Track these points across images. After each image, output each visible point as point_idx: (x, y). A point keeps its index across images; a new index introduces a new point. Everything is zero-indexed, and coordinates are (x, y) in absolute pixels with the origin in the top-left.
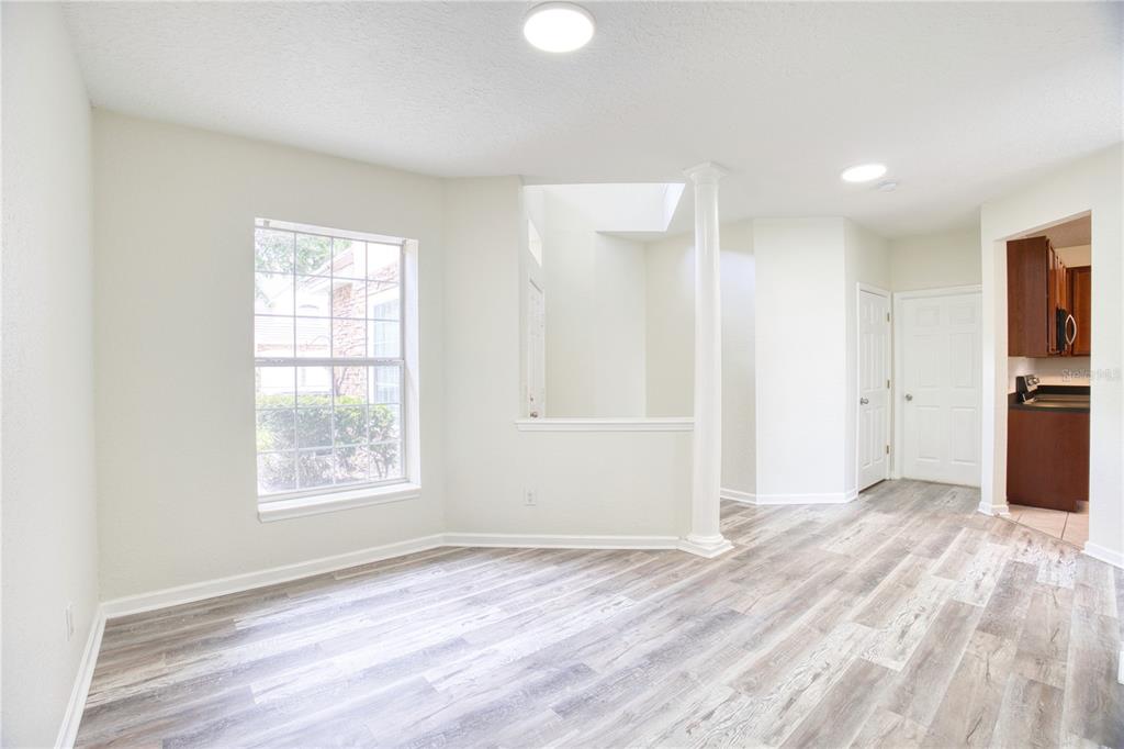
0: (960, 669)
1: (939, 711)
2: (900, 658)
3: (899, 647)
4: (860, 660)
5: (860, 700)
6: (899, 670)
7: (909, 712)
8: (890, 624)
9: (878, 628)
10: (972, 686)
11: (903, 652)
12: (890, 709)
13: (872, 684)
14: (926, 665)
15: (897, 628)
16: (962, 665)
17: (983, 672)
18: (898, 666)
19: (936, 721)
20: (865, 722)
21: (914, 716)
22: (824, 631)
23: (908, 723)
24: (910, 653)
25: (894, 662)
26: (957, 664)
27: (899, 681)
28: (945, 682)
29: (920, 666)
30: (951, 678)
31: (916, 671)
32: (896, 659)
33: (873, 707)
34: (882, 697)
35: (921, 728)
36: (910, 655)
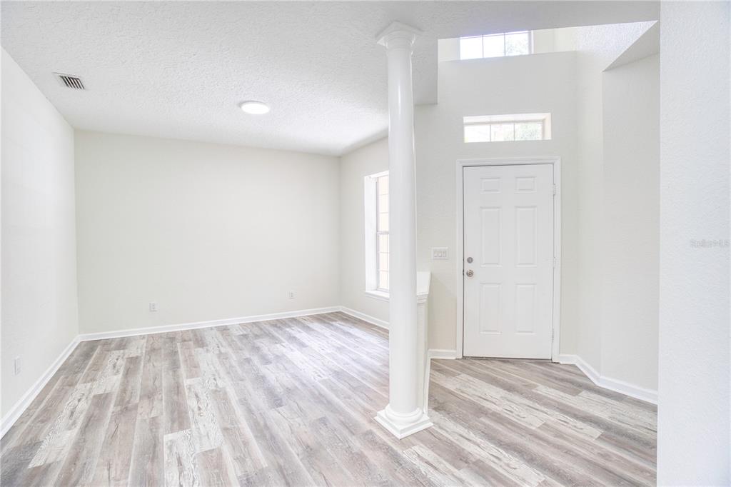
0: (129, 460)
1: (134, 429)
2: (169, 444)
3: (175, 450)
4: (189, 427)
5: (172, 412)
6: (165, 436)
7: (148, 421)
8: (195, 464)
9: (198, 454)
10: (120, 454)
11: (170, 448)
12: (157, 417)
13: (173, 421)
14: (151, 449)
15: (188, 464)
16: (128, 465)
17: (113, 470)
18: (167, 438)
19: (134, 424)
20: (164, 407)
21: (145, 420)
22: (225, 430)
23: (146, 417)
24: (166, 451)
25: (170, 439)
26: (132, 462)
27: (161, 430)
28: (136, 446)
29: (155, 446)
30: (133, 450)
31: (155, 441)
32: (171, 441)
33: (164, 414)
34: (164, 419)
35: (140, 418)
36: (165, 449)
